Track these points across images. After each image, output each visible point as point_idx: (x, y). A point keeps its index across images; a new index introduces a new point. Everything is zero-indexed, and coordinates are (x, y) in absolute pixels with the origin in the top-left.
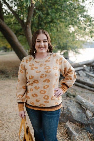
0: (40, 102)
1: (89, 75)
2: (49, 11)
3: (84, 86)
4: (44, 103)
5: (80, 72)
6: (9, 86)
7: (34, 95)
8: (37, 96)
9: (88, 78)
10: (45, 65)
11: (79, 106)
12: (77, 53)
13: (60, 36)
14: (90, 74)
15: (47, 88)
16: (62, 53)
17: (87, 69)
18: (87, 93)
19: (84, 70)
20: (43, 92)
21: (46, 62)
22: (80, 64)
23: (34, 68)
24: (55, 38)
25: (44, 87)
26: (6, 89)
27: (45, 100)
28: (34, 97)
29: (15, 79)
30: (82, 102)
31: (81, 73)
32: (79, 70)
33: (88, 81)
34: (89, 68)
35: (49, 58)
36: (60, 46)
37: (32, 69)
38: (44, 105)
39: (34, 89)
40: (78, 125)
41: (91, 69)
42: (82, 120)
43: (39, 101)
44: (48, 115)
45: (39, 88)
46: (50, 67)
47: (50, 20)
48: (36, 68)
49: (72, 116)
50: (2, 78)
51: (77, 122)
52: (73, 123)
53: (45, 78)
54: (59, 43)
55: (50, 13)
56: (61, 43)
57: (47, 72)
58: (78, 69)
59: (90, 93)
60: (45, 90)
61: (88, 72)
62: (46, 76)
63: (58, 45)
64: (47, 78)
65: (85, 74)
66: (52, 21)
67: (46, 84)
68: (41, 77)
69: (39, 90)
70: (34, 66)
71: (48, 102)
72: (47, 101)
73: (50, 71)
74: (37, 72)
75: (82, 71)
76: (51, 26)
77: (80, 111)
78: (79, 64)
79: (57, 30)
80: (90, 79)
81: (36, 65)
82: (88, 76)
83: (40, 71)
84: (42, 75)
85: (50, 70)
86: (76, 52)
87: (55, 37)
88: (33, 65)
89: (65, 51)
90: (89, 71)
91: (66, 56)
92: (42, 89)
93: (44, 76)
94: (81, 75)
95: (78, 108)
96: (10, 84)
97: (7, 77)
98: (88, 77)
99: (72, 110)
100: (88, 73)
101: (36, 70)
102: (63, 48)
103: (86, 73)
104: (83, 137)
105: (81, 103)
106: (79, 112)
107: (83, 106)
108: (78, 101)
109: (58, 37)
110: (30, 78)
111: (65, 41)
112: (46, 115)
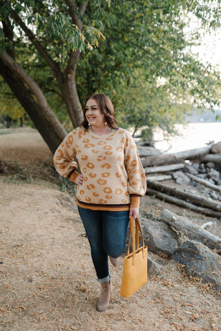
0: (100, 197)
1: (197, 182)
2: (113, 46)
3: (185, 203)
4: (105, 199)
5: (176, 175)
6: (31, 195)
7: (90, 187)
8: (93, 187)
9: (194, 188)
10: (105, 143)
11: (166, 227)
12: (173, 134)
13: (134, 96)
14: (199, 179)
15: (107, 176)
16: (139, 133)
17: (193, 167)
18: (189, 217)
19: (185, 170)
20: (103, 182)
21: (107, 139)
22: (178, 156)
23: (89, 146)
24: (123, 100)
25: (103, 175)
26: (26, 200)
27: (106, 194)
28: (90, 189)
29: (39, 183)
30: (173, 220)
31: (180, 176)
32: (175, 171)
33: (194, 193)
34: (197, 165)
35: (113, 135)
36: (134, 116)
37: (86, 146)
38: (106, 202)
39: (89, 177)
40: (162, 257)
41: (200, 168)
42: (171, 248)
43: (98, 195)
44: (113, 218)
45: (95, 175)
46: (112, 146)
47: (113, 64)
48: (93, 146)
49: (152, 240)
50: (14, 181)
51: (162, 250)
52: (155, 253)
53: (103, 162)
54: (132, 111)
55: (115, 51)
56: (136, 110)
57: (107, 153)
58: (174, 167)
59: (196, 217)
60: (104, 179)
61: (194, 175)
62: (105, 158)
63: (128, 115)
64: (106, 161)
65: (188, 180)
66: (118, 66)
67: (105, 170)
68: (99, 160)
69: (96, 179)
70: (90, 143)
71: (111, 197)
72: (110, 195)
73: (111, 153)
74: (93, 151)
75: (180, 173)
76: (116, 75)
77: (167, 235)
78: (175, 157)
79: (128, 82)
80: (199, 190)
81: (92, 141)
82: (194, 183)
83: (97, 152)
84: (100, 157)
85: (111, 150)
86: (170, 131)
87: (123, 97)
88: (88, 141)
89: (145, 127)
90: (196, 172)
91: (146, 139)
92: (101, 177)
93: (102, 158)
94: (179, 180)
95: (165, 230)
96: (33, 192)
97: (24, 179)
98: (195, 186)
99: (153, 231)
100: (195, 177)
101: (93, 148)
102: (140, 120)
103: (189, 177)
104: (170, 269)
105: (170, 223)
106: (165, 236)
107: (173, 228)
108: (166, 220)
109: (129, 99)
110: (82, 159)
111: (144, 106)
112: (110, 217)
